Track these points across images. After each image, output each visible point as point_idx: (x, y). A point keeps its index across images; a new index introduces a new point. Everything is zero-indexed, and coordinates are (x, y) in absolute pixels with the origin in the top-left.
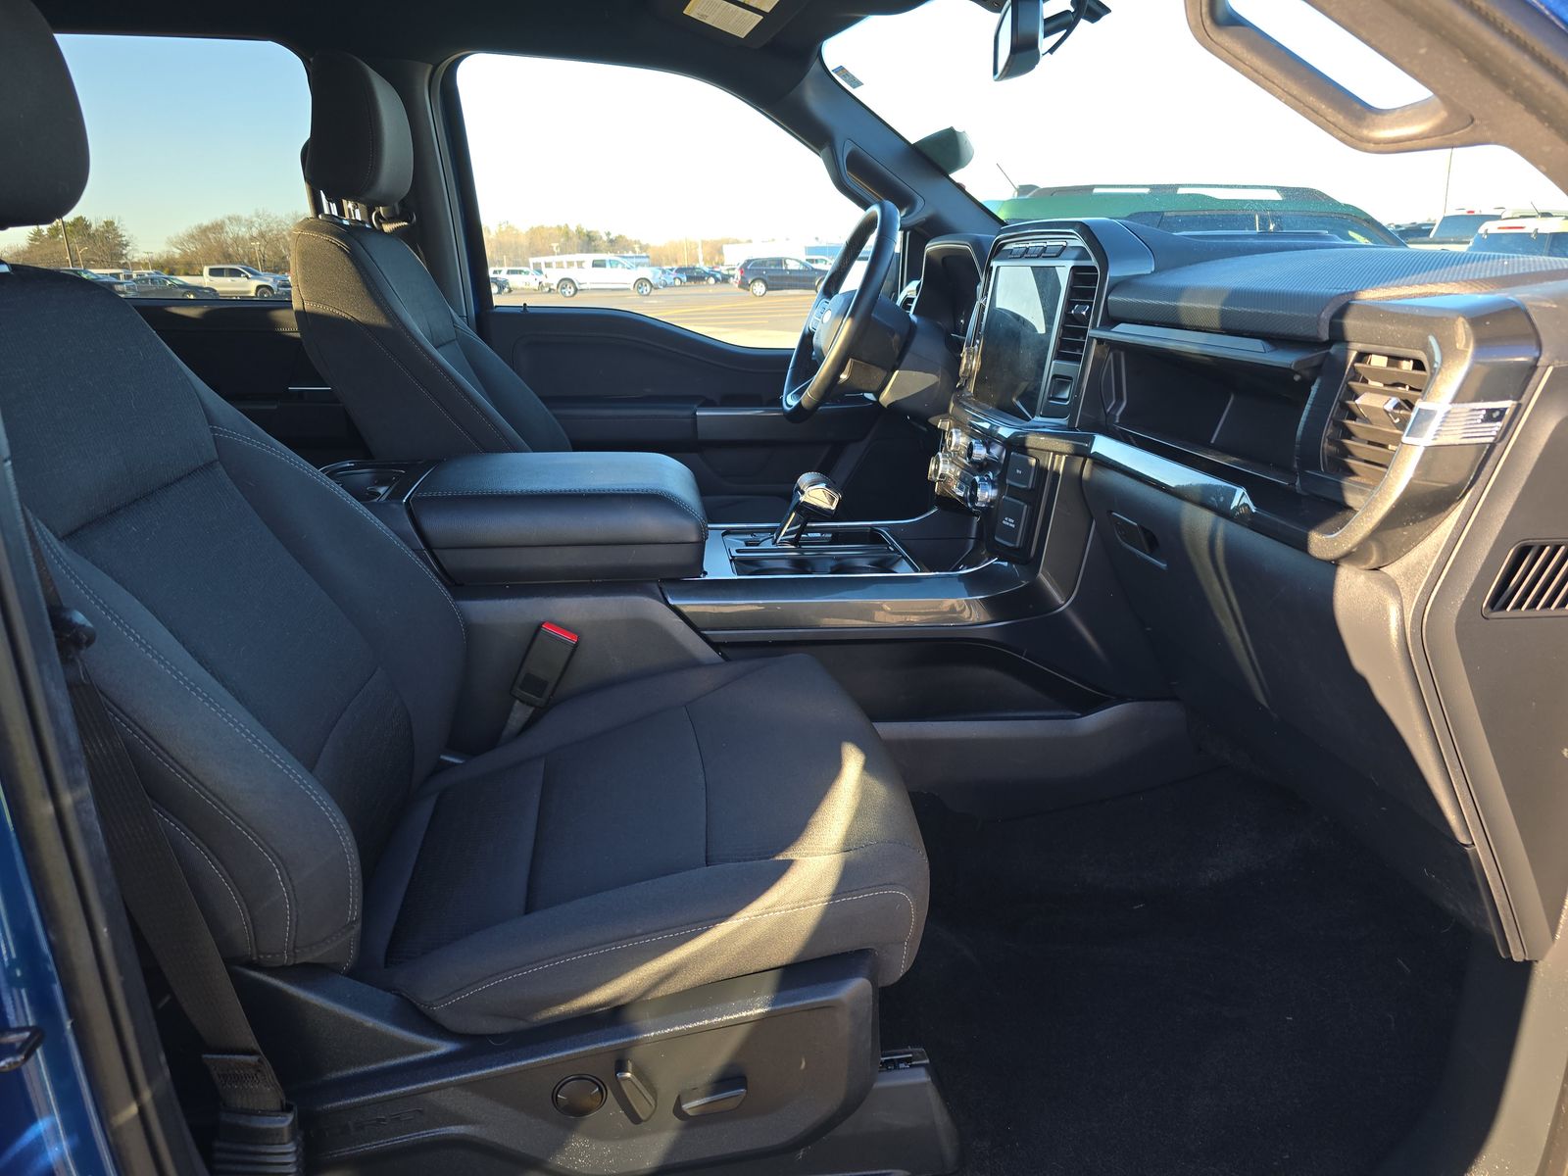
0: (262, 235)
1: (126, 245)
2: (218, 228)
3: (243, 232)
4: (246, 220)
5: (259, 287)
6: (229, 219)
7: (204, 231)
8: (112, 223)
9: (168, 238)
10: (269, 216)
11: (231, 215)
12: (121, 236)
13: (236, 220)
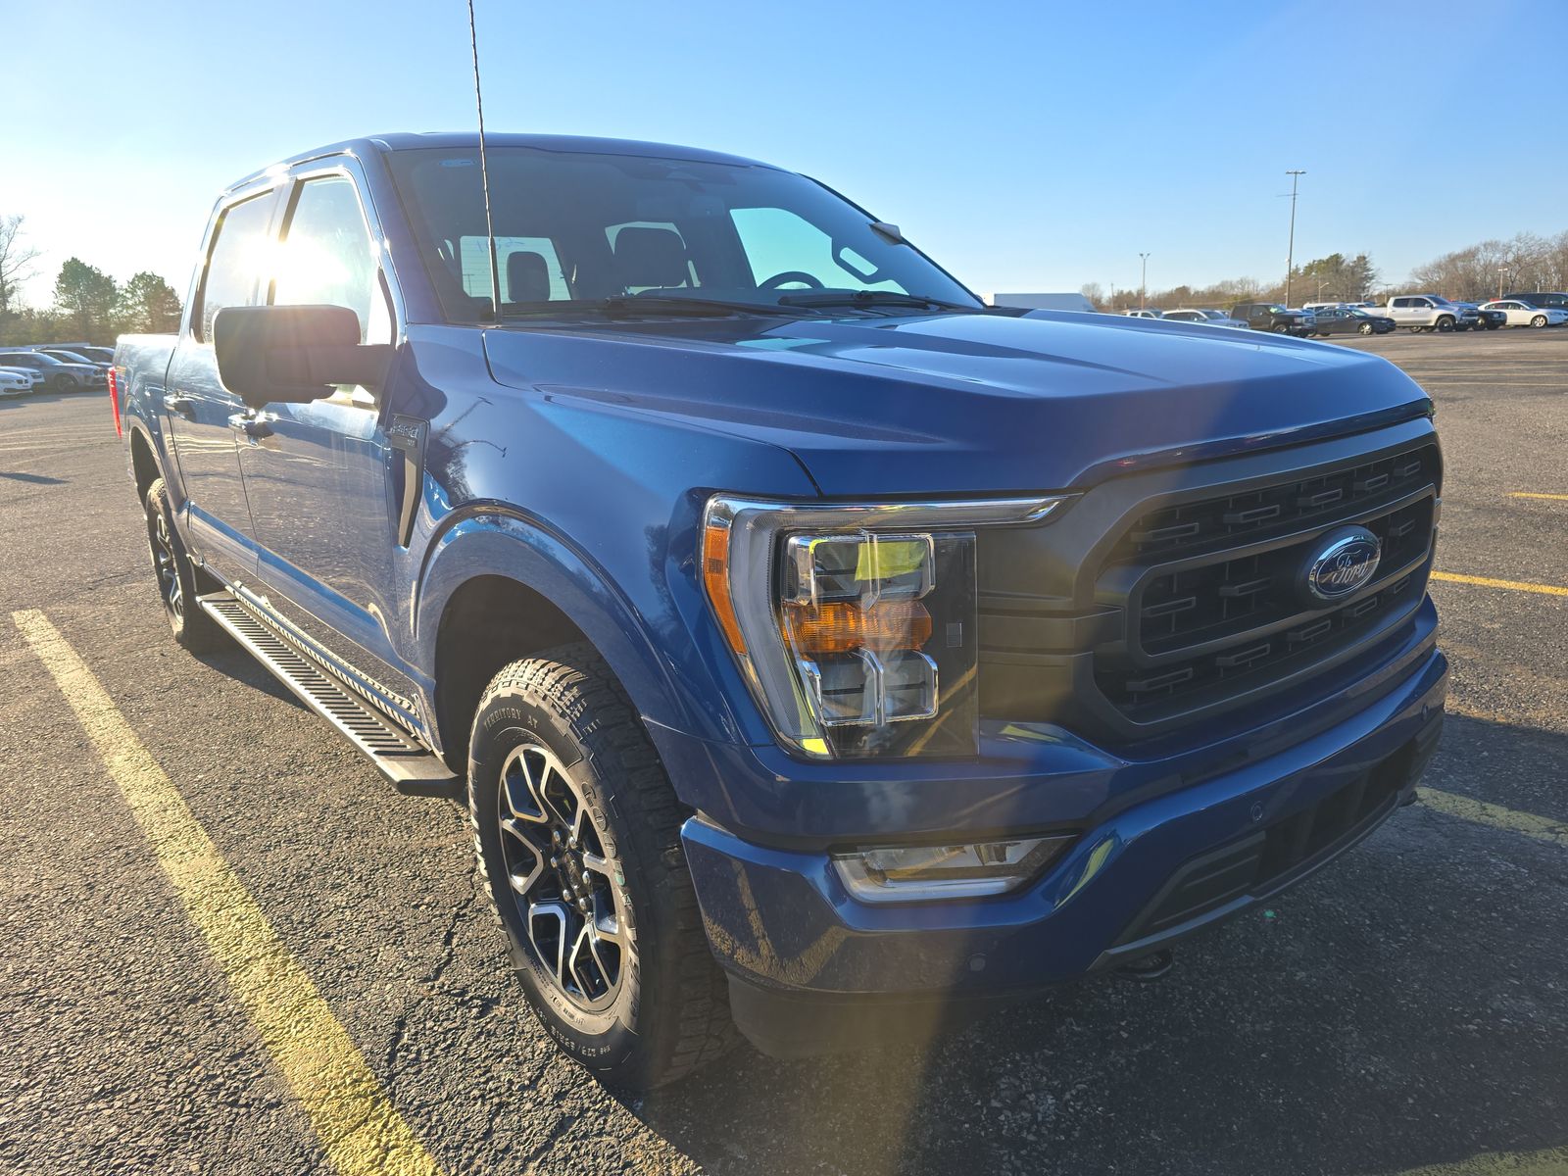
0: (1518, 260)
1: (1371, 278)
2: (1470, 255)
3: (1496, 257)
4: (1504, 246)
5: (1441, 317)
6: (1485, 245)
7: (1453, 260)
8: (1364, 258)
9: (1413, 270)
10: (1532, 239)
11: (1488, 240)
12: (1368, 270)
13: (1491, 246)
